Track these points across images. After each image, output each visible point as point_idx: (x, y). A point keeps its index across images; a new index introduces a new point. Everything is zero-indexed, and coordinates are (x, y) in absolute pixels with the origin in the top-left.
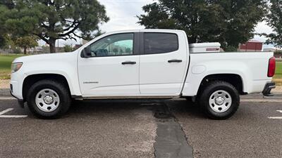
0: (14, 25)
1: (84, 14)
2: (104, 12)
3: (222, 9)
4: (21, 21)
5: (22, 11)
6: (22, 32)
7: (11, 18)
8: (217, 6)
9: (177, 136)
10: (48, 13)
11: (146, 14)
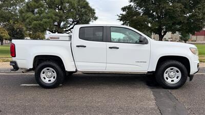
0: (38, 25)
1: (81, 15)
2: (94, 13)
3: (183, 6)
4: (42, 22)
5: (42, 15)
6: (42, 30)
7: (35, 20)
8: (179, 4)
9: (169, 98)
10: (58, 16)
11: (124, 13)
